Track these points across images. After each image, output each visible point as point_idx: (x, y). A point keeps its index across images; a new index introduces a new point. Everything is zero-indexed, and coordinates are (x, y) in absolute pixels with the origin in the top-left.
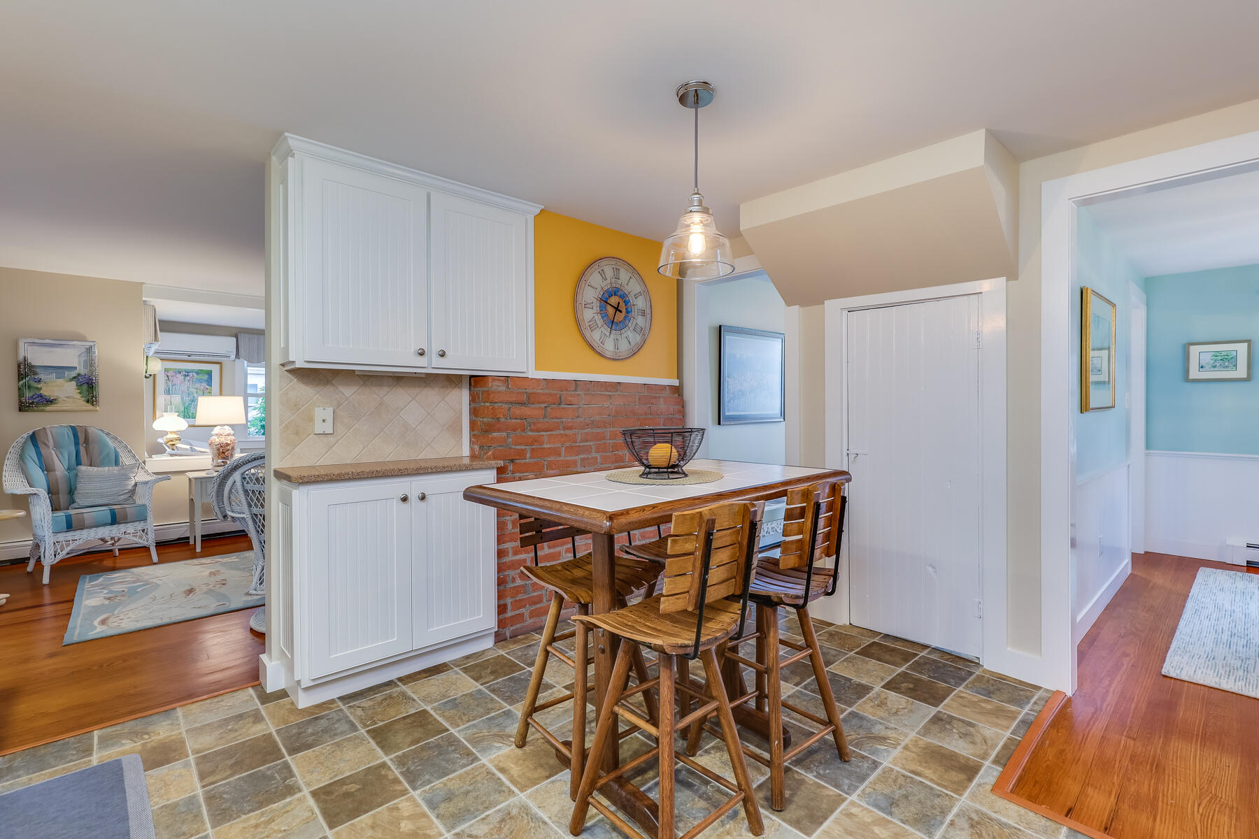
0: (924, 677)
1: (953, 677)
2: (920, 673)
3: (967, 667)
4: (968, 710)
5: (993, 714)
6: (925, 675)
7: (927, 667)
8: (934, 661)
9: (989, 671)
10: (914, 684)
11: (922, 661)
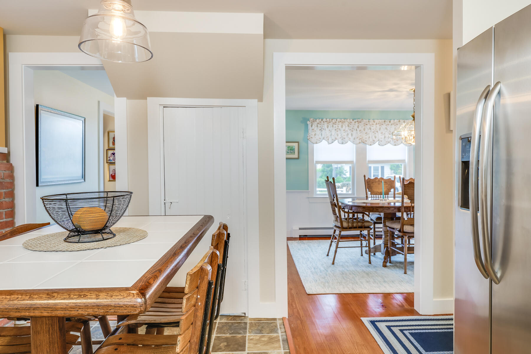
0: (228, 335)
1: (241, 329)
2: (225, 333)
3: (242, 320)
4: (259, 345)
5: (269, 343)
6: (227, 334)
7: (225, 328)
8: (226, 323)
9: (252, 318)
10: (225, 342)
11: (220, 325)
